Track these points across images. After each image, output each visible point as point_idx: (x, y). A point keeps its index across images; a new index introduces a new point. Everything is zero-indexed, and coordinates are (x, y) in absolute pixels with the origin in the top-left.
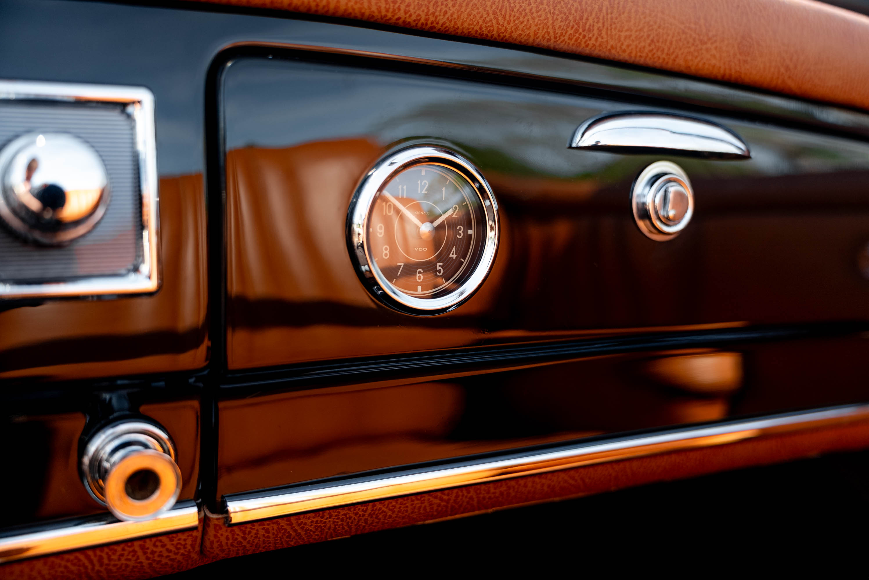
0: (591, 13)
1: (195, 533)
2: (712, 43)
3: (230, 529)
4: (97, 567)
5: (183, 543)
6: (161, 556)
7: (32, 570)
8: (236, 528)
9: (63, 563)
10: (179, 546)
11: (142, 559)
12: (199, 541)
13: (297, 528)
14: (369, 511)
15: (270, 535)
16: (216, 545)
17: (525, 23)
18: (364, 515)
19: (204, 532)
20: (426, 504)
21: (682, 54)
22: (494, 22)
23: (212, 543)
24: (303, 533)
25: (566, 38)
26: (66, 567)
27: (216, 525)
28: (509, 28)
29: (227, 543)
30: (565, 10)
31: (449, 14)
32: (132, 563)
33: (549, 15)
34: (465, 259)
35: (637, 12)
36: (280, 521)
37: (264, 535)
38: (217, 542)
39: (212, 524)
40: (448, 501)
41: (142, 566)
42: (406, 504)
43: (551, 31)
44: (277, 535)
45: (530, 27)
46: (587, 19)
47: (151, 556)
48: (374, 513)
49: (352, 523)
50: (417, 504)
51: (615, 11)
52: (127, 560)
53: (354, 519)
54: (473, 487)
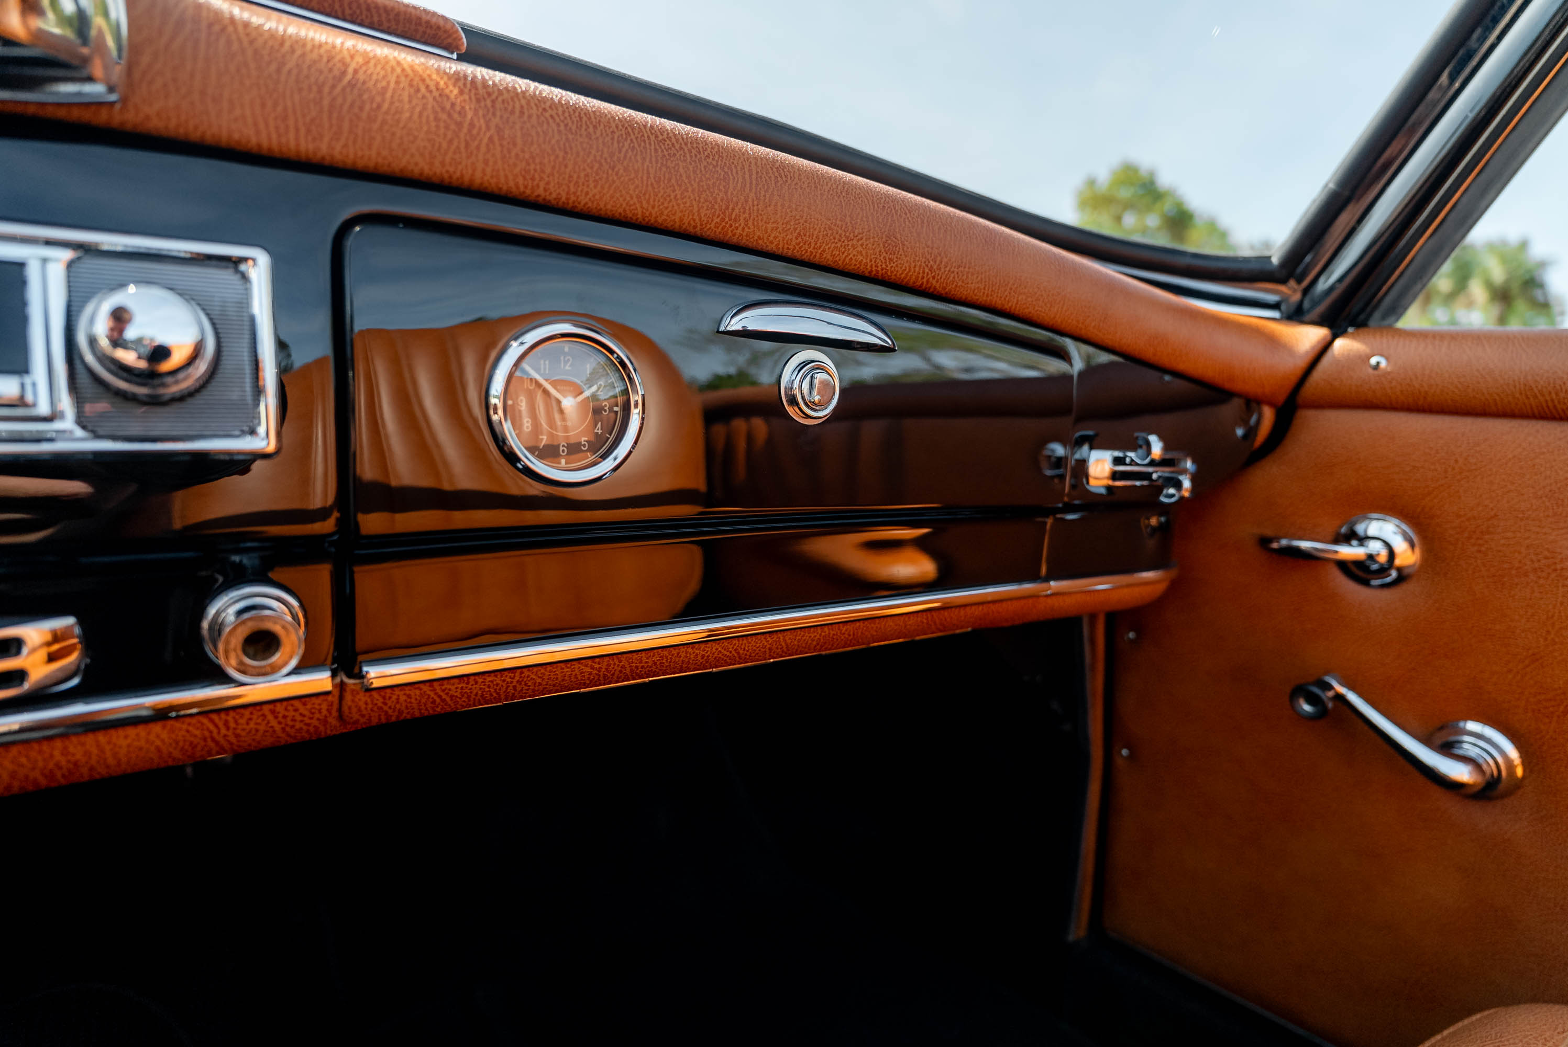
0: (737, 203)
1: (330, 698)
2: (858, 241)
3: (368, 694)
4: (223, 731)
5: (318, 707)
6: (294, 720)
7: (149, 734)
8: (375, 694)
9: (185, 727)
10: (313, 711)
11: (274, 723)
12: (336, 706)
13: (442, 694)
14: (517, 678)
15: (413, 700)
16: (354, 710)
17: (670, 209)
18: (512, 682)
19: (341, 698)
20: (577, 672)
21: (829, 248)
22: (638, 206)
23: (350, 708)
24: (448, 699)
25: (712, 225)
26: (188, 731)
27: (353, 691)
28: (653, 212)
29: (366, 709)
30: (711, 199)
31: (591, 195)
32: (262, 728)
33: (694, 203)
34: (610, 435)
35: (783, 205)
36: (422, 686)
37: (406, 701)
38: (356, 706)
39: (348, 689)
40: (599, 670)
41: (274, 731)
42: (555, 672)
43: (696, 217)
44: (420, 702)
45: (675, 213)
46: (733, 209)
47: (283, 720)
48: (523, 680)
49: (500, 689)
50: (567, 671)
51: (761, 203)
52: (256, 724)
53: (502, 686)
54: (625, 656)
